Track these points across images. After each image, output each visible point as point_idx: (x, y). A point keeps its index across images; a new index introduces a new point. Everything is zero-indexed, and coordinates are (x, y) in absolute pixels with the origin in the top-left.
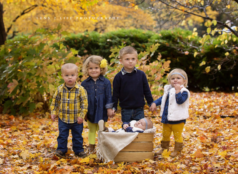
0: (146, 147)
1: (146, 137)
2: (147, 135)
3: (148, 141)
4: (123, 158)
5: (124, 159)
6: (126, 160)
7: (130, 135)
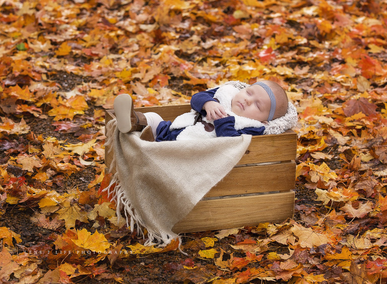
0: (274, 179)
1: (273, 149)
2: (277, 143)
3: (280, 160)
4: (202, 218)
5: (206, 220)
6: (212, 222)
7: (226, 146)
